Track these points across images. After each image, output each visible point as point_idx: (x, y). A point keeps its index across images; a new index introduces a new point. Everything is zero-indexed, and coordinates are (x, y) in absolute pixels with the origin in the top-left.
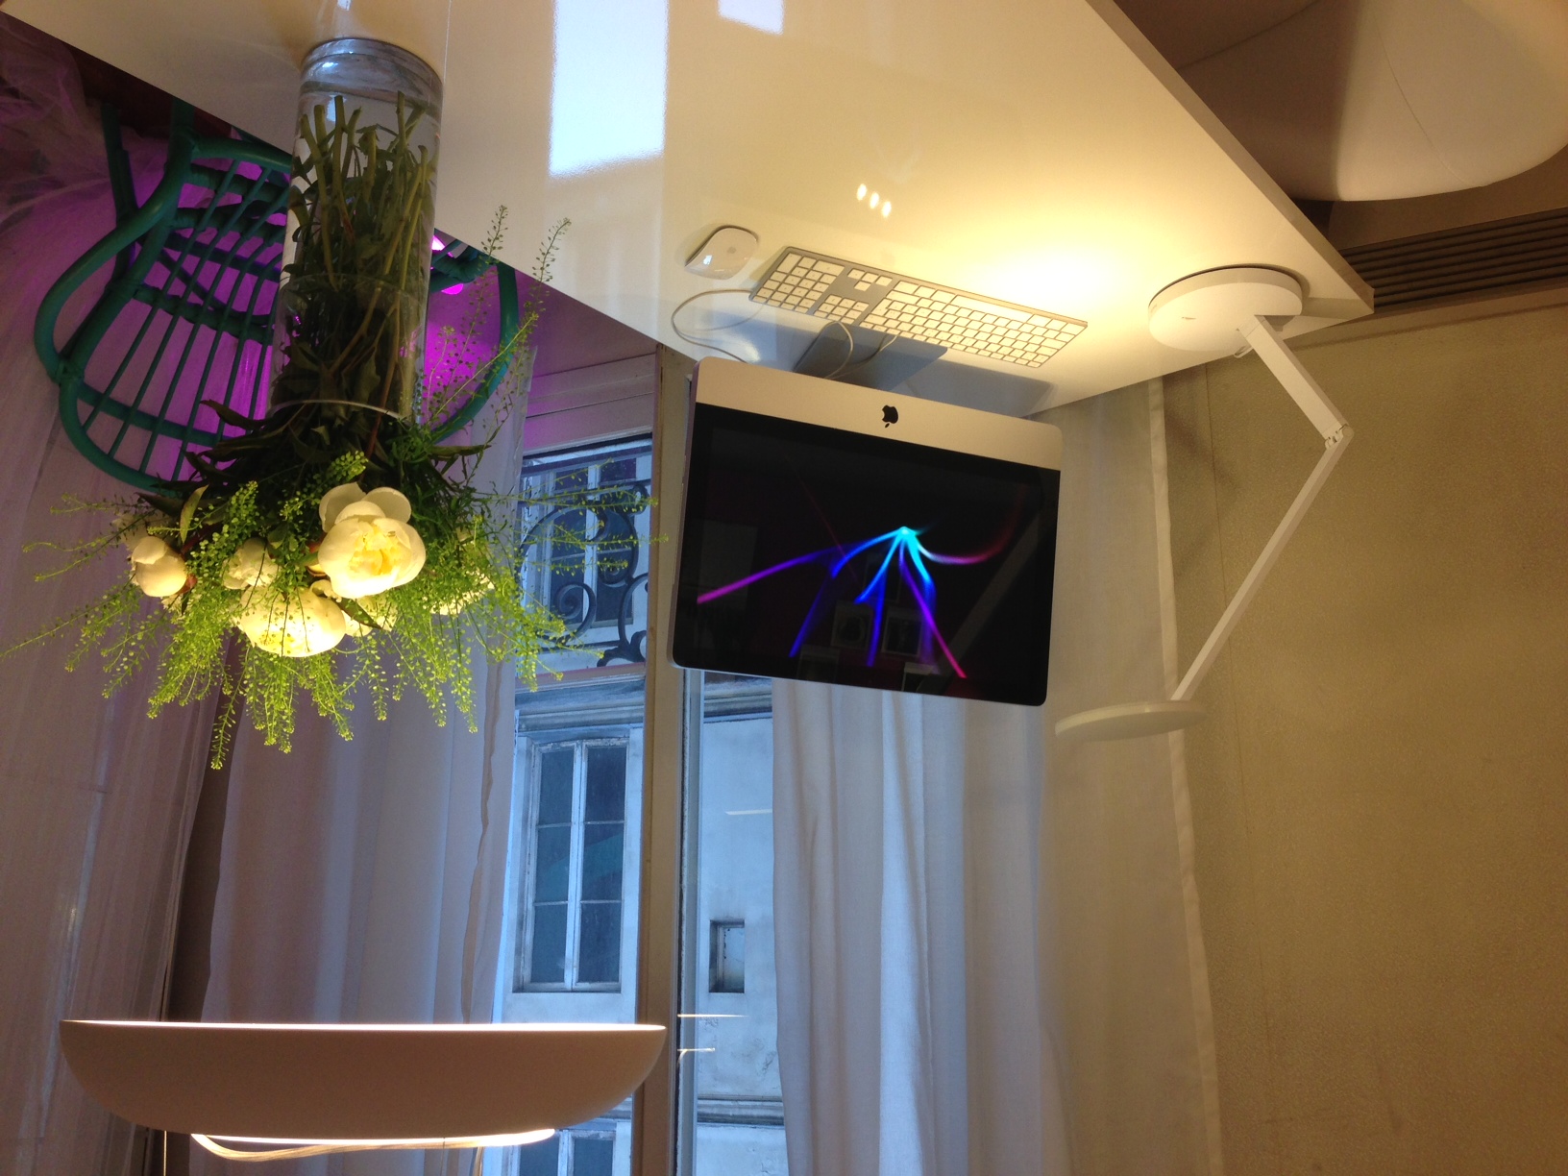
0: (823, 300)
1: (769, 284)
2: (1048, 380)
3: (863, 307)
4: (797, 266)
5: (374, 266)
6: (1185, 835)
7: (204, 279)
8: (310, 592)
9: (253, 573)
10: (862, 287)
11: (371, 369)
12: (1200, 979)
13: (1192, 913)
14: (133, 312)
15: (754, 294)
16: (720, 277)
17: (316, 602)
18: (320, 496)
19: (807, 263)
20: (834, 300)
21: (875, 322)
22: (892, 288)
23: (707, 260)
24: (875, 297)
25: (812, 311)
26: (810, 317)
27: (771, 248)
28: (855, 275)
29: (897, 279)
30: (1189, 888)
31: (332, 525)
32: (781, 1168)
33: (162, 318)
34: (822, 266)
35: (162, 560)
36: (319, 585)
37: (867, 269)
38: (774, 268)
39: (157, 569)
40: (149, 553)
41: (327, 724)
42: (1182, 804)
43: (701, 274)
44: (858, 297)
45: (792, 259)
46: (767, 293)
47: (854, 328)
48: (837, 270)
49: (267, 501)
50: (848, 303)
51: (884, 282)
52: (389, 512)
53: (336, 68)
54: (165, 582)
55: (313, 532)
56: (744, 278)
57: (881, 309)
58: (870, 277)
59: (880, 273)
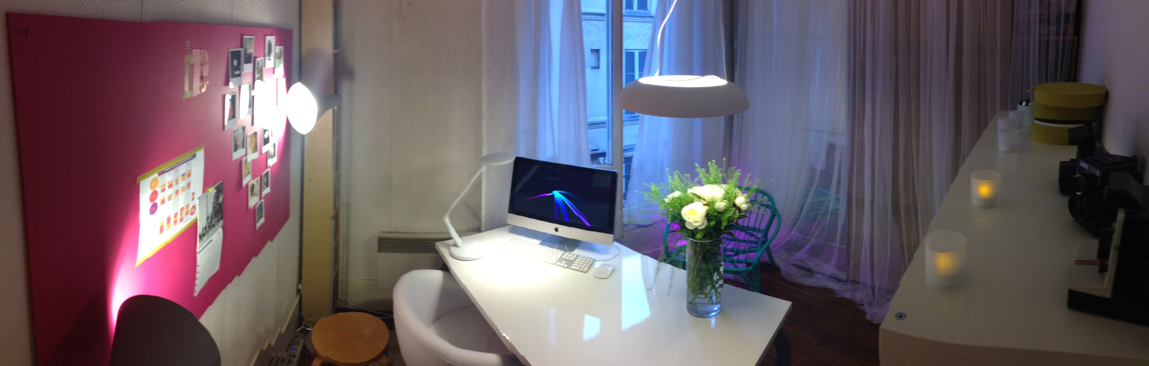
0: (576, 258)
1: (590, 263)
2: (510, 234)
3: (564, 257)
4: (584, 268)
5: (699, 270)
6: (484, 123)
7: (747, 236)
8: (708, 201)
9: (721, 205)
10: (564, 262)
11: (698, 249)
12: (484, 88)
13: (484, 104)
14: (763, 227)
15: (594, 260)
16: (606, 265)
17: (706, 199)
18: (707, 225)
19: (581, 269)
20: (573, 259)
21: (560, 252)
22: (557, 262)
23: (610, 269)
24: (561, 259)
25: (578, 256)
26: (578, 254)
27: (591, 272)
28: (566, 266)
29: (555, 264)
30: (484, 110)
31: (704, 219)
32: (583, 3)
33: (757, 226)
34: (577, 268)
35: (741, 205)
36: (705, 203)
37: (563, 267)
38: (590, 267)
39: (742, 204)
40: (745, 207)
41: (702, 166)
42: (484, 131)
43: (611, 265)
44: (565, 259)
45: (585, 270)
46: (592, 261)
47: (566, 251)
48: (572, 267)
49: (719, 222)
50: (567, 258)
51: (558, 263)
52: (690, 223)
53: (714, 308)
54: (741, 201)
55: (708, 217)
56: (597, 265)
57: (559, 256)
58: (562, 265)
59: (559, 266)
